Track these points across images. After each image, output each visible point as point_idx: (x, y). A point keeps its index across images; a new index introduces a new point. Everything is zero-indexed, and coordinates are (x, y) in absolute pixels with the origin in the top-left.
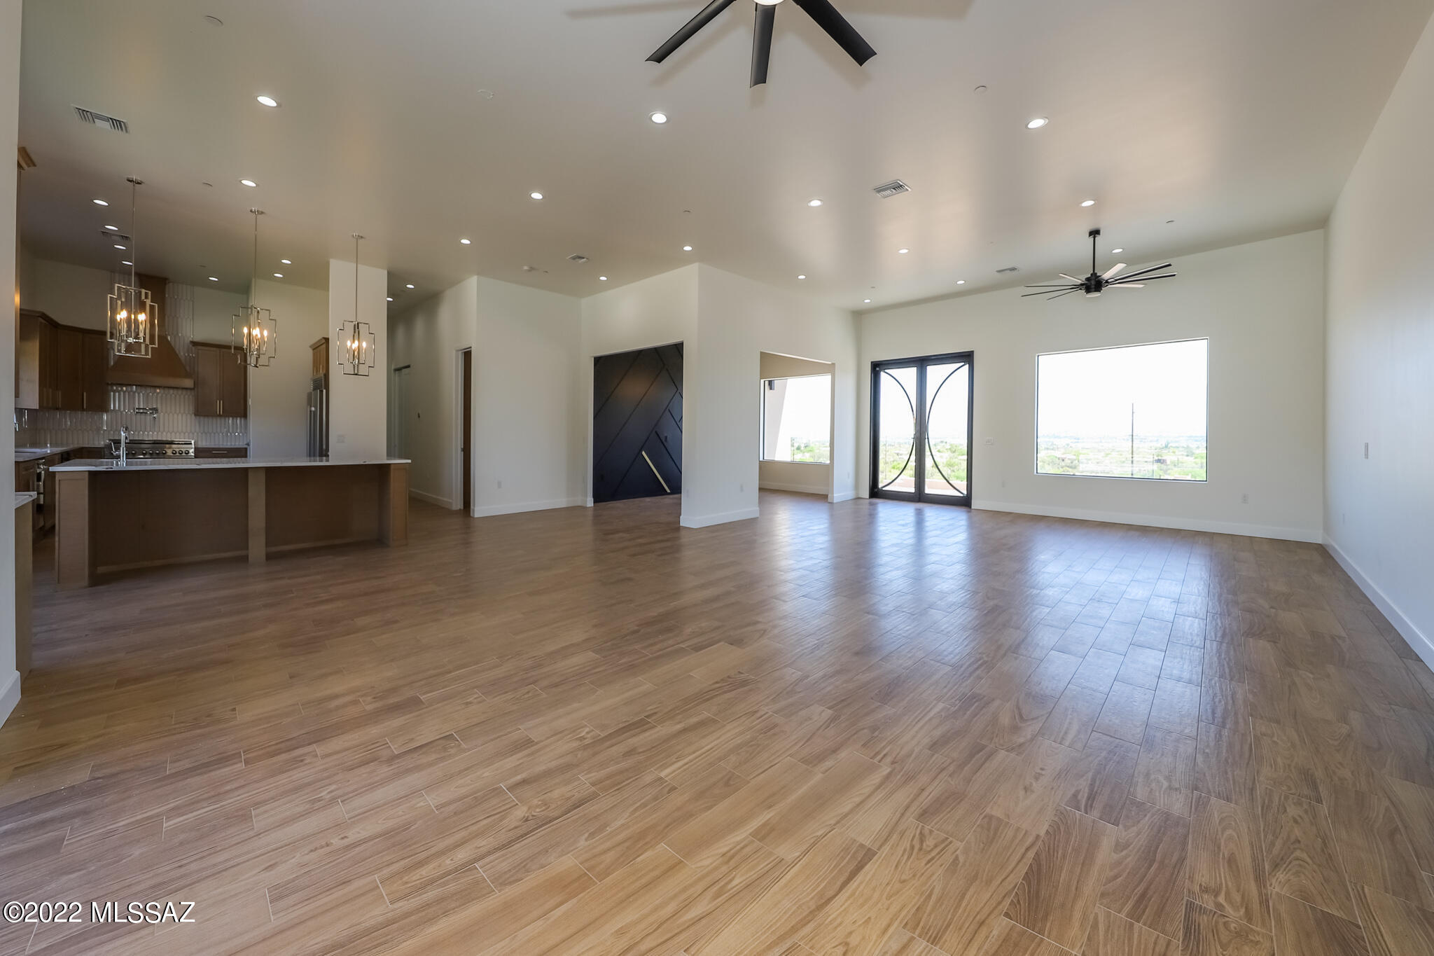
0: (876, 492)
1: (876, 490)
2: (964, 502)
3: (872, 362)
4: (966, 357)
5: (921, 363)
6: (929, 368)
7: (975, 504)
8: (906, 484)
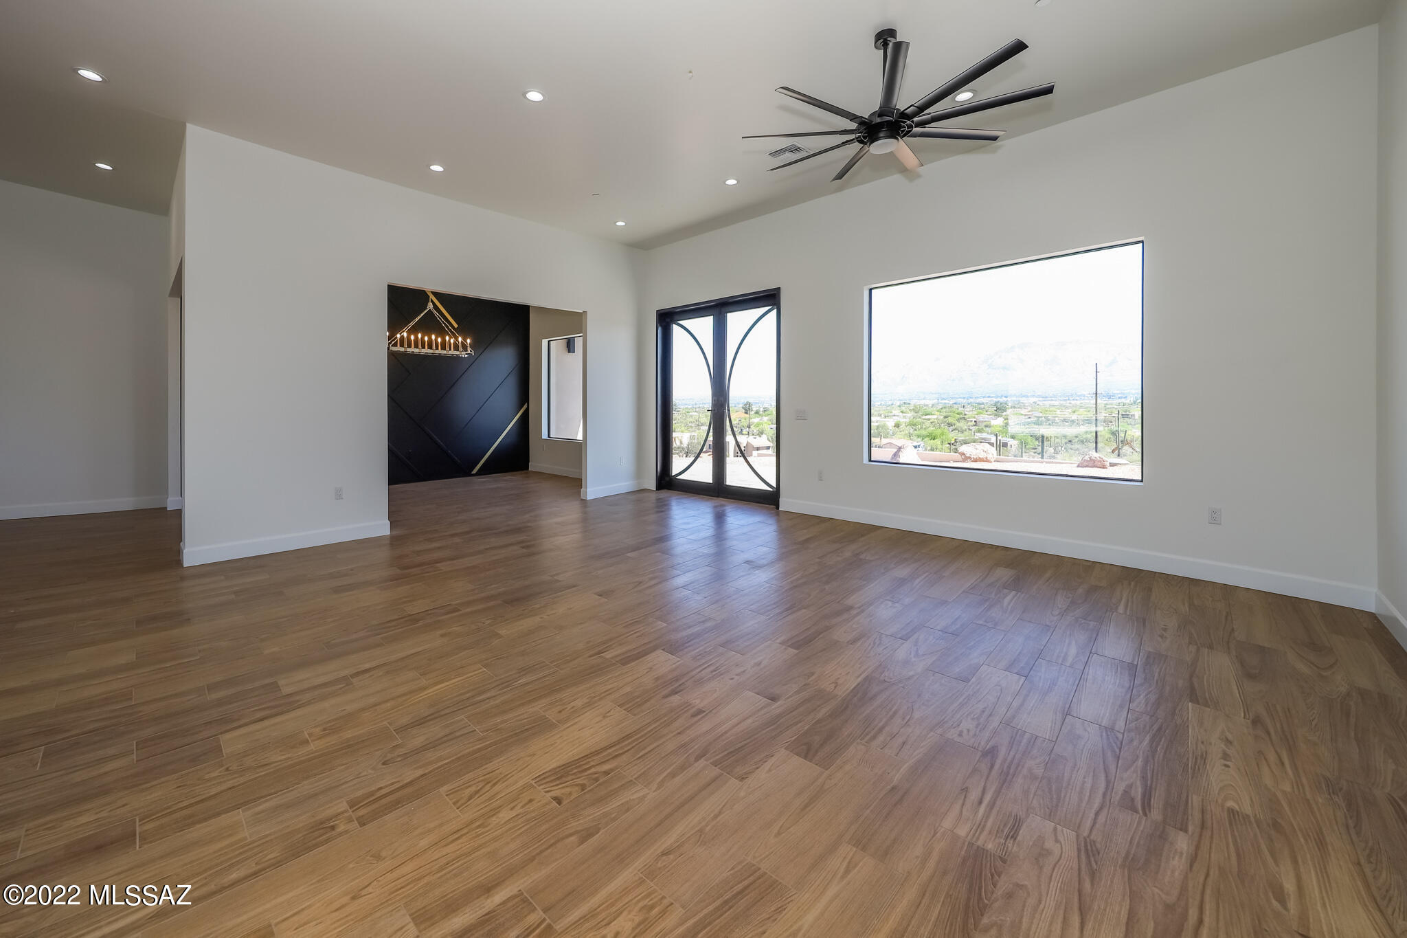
0: (666, 481)
1: (667, 479)
2: (767, 500)
3: (657, 311)
4: (770, 298)
5: (719, 308)
6: (729, 315)
7: (785, 504)
8: (702, 472)
